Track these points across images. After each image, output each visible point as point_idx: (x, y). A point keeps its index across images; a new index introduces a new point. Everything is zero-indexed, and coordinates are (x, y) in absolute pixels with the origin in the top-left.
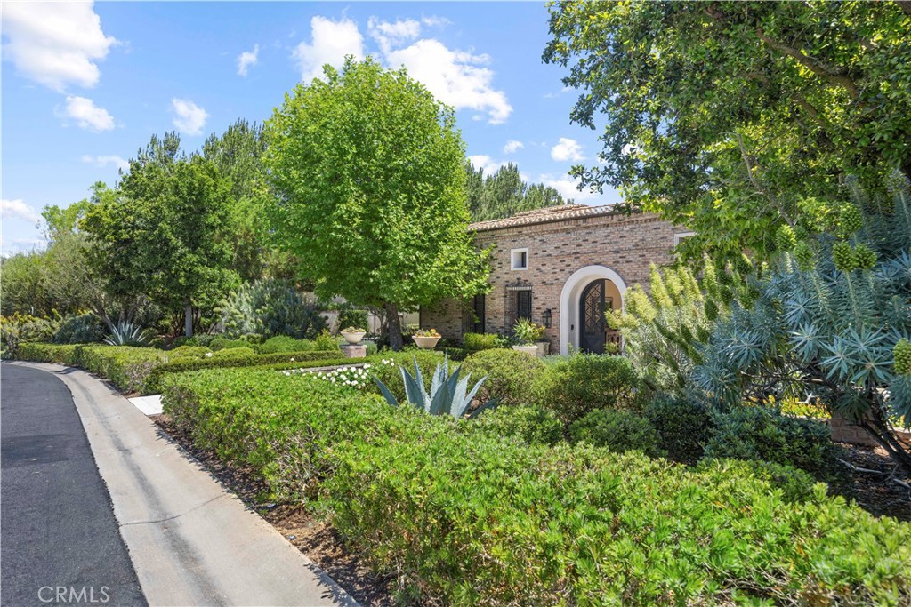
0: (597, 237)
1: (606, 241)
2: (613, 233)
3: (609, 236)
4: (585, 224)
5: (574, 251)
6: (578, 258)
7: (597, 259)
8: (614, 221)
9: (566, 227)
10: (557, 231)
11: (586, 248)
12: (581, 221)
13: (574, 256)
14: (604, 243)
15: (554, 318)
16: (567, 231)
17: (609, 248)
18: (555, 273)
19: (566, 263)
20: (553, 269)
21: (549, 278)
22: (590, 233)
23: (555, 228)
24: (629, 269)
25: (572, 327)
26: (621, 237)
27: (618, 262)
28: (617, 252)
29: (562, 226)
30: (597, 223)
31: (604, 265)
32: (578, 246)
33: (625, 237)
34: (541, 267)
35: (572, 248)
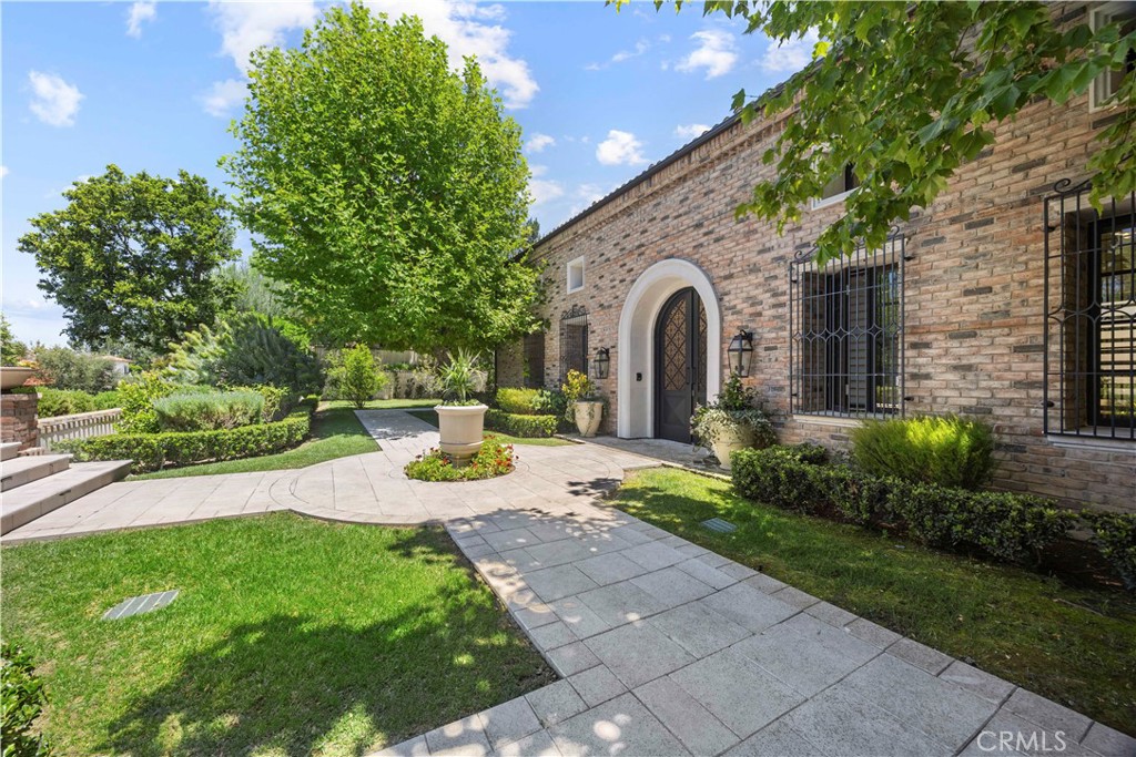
0: (670, 207)
1: (681, 211)
2: (693, 191)
3: (687, 199)
4: (649, 191)
5: (636, 244)
6: (642, 254)
7: (668, 248)
8: (693, 166)
9: (625, 205)
10: (615, 217)
11: (655, 231)
12: (644, 184)
13: (637, 252)
14: (680, 216)
15: (612, 362)
16: (627, 212)
17: (687, 221)
18: (614, 287)
19: (626, 268)
20: (612, 281)
21: (606, 298)
22: (659, 204)
23: (613, 213)
24: (719, 254)
25: (639, 377)
26: (706, 194)
27: (701, 245)
28: (699, 226)
29: (622, 203)
30: (666, 182)
31: (678, 257)
32: (643, 233)
33: (712, 191)
34: (598, 282)
35: (636, 239)
